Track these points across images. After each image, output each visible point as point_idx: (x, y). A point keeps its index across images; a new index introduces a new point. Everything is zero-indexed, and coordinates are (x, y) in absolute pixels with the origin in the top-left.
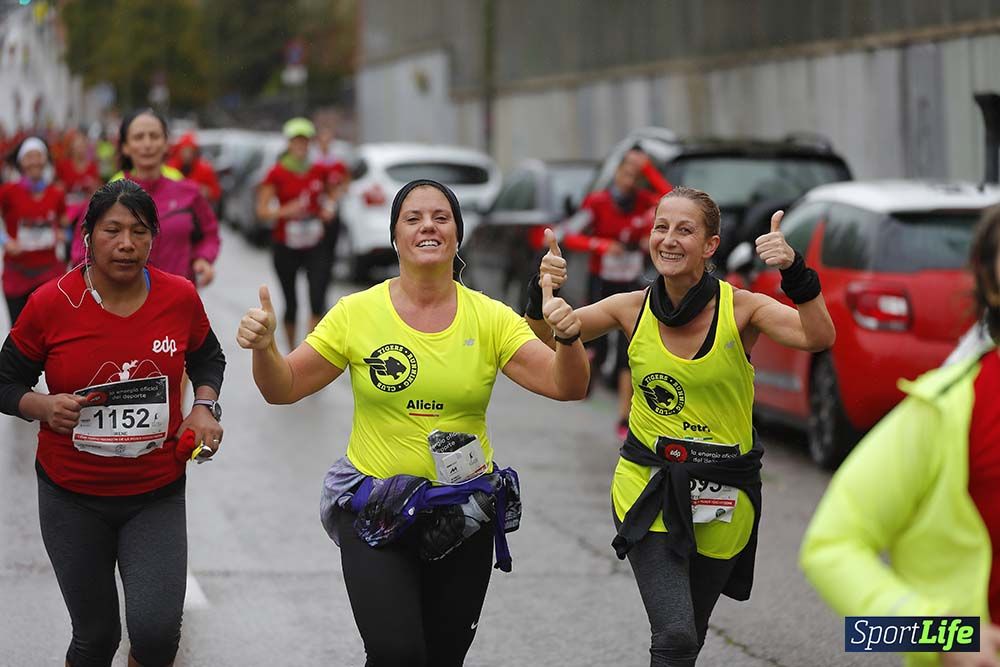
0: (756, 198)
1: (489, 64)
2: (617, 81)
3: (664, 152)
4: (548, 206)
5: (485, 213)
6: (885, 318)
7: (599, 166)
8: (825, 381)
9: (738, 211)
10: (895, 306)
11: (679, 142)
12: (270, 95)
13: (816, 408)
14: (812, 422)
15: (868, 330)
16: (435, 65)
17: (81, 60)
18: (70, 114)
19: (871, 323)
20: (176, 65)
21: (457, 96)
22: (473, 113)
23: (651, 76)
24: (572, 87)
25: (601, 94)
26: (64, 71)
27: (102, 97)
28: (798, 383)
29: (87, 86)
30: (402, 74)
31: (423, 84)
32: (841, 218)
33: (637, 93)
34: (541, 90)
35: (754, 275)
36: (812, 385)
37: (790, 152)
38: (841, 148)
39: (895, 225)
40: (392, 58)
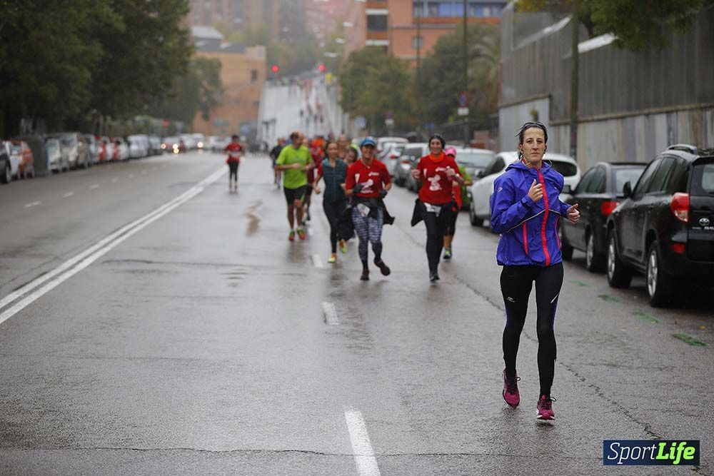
1: (575, 106)
2: (647, 115)
3: (690, 158)
4: (614, 190)
5: (571, 193)
7: (648, 165)
12: (451, 122)
16: (542, 107)
17: (349, 104)
18: (343, 132)
24: (623, 118)
25: (640, 122)
26: (340, 111)
27: (360, 123)
29: (352, 118)
31: (535, 117)
33: (661, 122)
34: (606, 120)
40: (518, 104)
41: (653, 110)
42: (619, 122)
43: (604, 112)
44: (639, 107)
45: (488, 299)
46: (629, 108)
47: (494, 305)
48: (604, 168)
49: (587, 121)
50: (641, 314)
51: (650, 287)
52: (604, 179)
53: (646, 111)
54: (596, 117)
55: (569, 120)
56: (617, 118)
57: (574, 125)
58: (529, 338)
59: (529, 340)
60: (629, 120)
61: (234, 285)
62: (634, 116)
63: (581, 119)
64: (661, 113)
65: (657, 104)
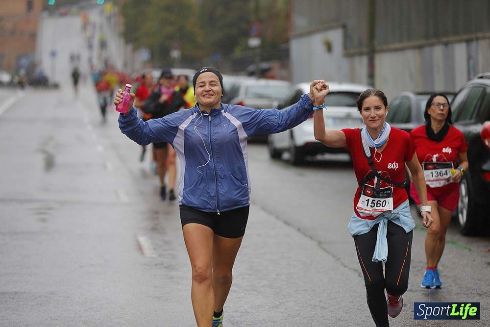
1: (372, 35)
2: (446, 44)
4: (419, 119)
12: (238, 53)
16: (336, 36)
17: (131, 35)
18: (125, 65)
20: (184, 37)
22: (362, 64)
24: (420, 47)
25: (438, 51)
26: (122, 42)
27: (144, 55)
29: (135, 49)
30: (317, 40)
31: (329, 47)
33: (460, 51)
34: (402, 49)
40: (310, 33)
41: (452, 38)
42: (417, 52)
43: (401, 41)
44: (437, 35)
45: (299, 230)
46: (427, 37)
47: (306, 235)
48: (408, 98)
49: (383, 51)
50: (453, 243)
51: (460, 216)
52: (409, 109)
53: (444, 40)
54: (392, 46)
55: (365, 50)
56: (414, 48)
57: (371, 55)
58: (345, 266)
59: (346, 269)
60: (427, 49)
61: (43, 220)
62: (431, 45)
63: (378, 47)
64: (460, 41)
65: (456, 33)
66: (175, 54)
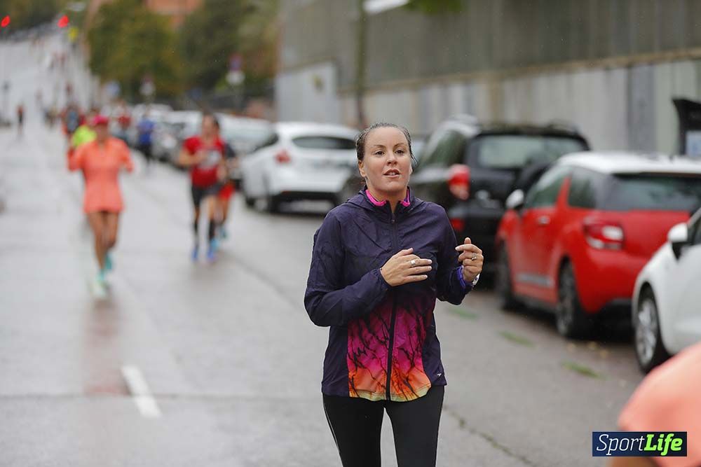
0: (529, 162)
1: (361, 72)
3: (468, 130)
6: (607, 241)
8: (568, 281)
9: (516, 171)
10: (614, 233)
11: (479, 125)
12: (220, 91)
13: (561, 298)
14: (558, 308)
15: (596, 250)
16: (327, 73)
17: (98, 66)
19: (597, 244)
20: (160, 70)
21: (341, 92)
22: (350, 105)
23: (467, 82)
24: (415, 88)
27: (111, 90)
28: (550, 282)
29: (102, 83)
30: (305, 79)
31: (319, 85)
32: (581, 176)
35: (525, 212)
36: (559, 284)
37: (551, 133)
38: (584, 131)
39: (616, 181)
40: (298, 67)
57: (360, 93)
66: (148, 89)
